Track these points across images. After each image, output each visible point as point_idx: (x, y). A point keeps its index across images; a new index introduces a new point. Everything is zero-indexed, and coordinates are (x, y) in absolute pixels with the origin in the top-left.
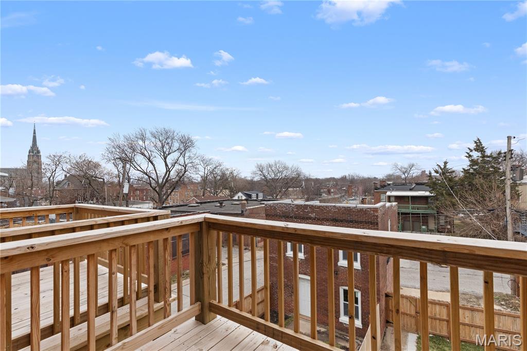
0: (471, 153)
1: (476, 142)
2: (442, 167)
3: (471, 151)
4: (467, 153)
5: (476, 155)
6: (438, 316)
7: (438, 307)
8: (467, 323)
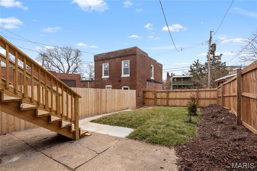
6: (163, 97)
7: (163, 93)
8: (174, 98)
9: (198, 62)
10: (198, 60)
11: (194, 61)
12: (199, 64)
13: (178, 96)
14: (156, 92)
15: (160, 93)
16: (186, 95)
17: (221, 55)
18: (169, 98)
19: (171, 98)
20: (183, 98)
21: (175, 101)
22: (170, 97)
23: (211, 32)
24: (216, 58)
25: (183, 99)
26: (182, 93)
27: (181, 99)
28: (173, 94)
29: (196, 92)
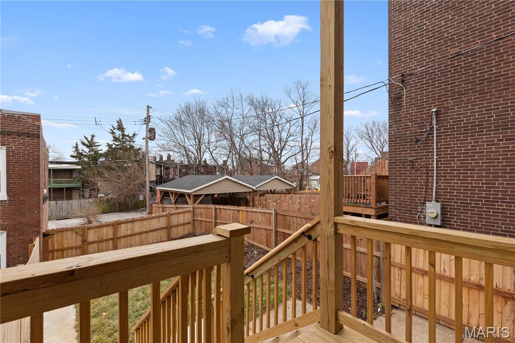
0: (114, 131)
1: (118, 122)
2: (90, 140)
3: (114, 129)
4: (111, 130)
5: (118, 133)
6: (105, 238)
7: (105, 229)
8: (129, 234)
9: (92, 140)
10: (93, 136)
11: (85, 137)
12: (96, 145)
13: (136, 228)
14: (86, 229)
15: (98, 230)
16: (150, 224)
17: (134, 135)
18: (119, 236)
19: (123, 235)
20: (145, 230)
21: (132, 240)
22: (121, 233)
23: (148, 107)
24: (126, 138)
25: (146, 232)
26: (145, 223)
27: (141, 233)
28: (126, 228)
29: (165, 217)
